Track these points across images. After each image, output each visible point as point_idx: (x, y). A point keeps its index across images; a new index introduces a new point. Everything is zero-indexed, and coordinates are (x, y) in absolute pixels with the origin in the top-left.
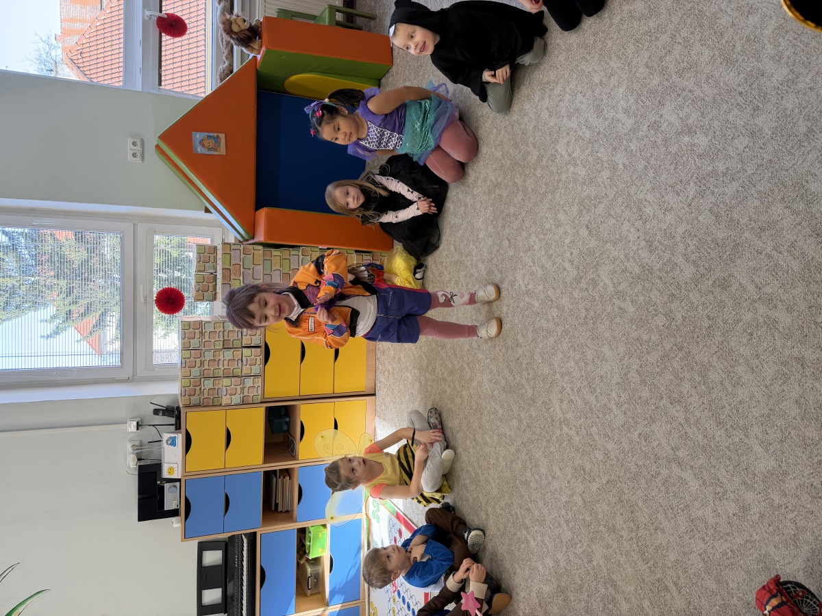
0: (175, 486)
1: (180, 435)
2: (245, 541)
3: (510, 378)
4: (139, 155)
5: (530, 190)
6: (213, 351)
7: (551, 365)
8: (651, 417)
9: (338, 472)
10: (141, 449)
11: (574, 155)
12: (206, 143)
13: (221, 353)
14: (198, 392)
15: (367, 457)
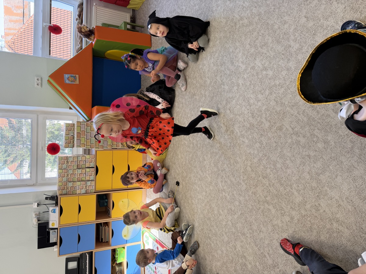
0: (55, 232)
1: (57, 208)
2: (88, 256)
3: (202, 174)
4: (40, 84)
6: (72, 170)
7: (217, 167)
8: (256, 185)
9: (129, 218)
10: (39, 216)
11: (223, 81)
12: (70, 79)
13: (76, 171)
14: (66, 188)
15: (142, 210)
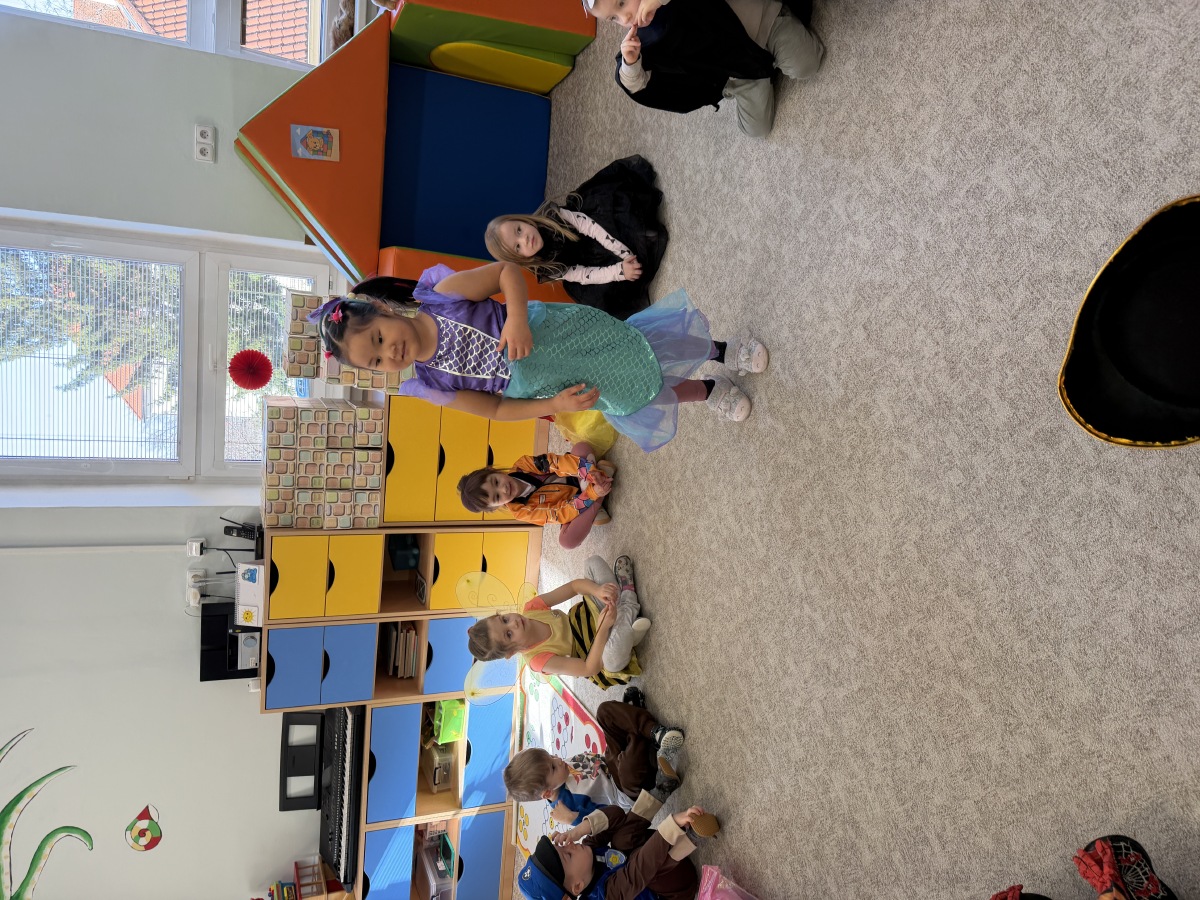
0: (253, 638)
1: (262, 567)
2: (350, 716)
4: (209, 151)
5: (787, 260)
6: (312, 451)
7: (795, 519)
8: (929, 610)
9: (487, 636)
10: (206, 581)
12: (310, 141)
13: (325, 455)
14: (289, 509)
15: (528, 616)
